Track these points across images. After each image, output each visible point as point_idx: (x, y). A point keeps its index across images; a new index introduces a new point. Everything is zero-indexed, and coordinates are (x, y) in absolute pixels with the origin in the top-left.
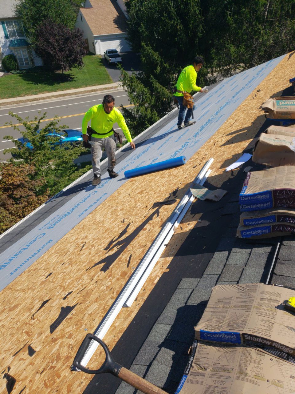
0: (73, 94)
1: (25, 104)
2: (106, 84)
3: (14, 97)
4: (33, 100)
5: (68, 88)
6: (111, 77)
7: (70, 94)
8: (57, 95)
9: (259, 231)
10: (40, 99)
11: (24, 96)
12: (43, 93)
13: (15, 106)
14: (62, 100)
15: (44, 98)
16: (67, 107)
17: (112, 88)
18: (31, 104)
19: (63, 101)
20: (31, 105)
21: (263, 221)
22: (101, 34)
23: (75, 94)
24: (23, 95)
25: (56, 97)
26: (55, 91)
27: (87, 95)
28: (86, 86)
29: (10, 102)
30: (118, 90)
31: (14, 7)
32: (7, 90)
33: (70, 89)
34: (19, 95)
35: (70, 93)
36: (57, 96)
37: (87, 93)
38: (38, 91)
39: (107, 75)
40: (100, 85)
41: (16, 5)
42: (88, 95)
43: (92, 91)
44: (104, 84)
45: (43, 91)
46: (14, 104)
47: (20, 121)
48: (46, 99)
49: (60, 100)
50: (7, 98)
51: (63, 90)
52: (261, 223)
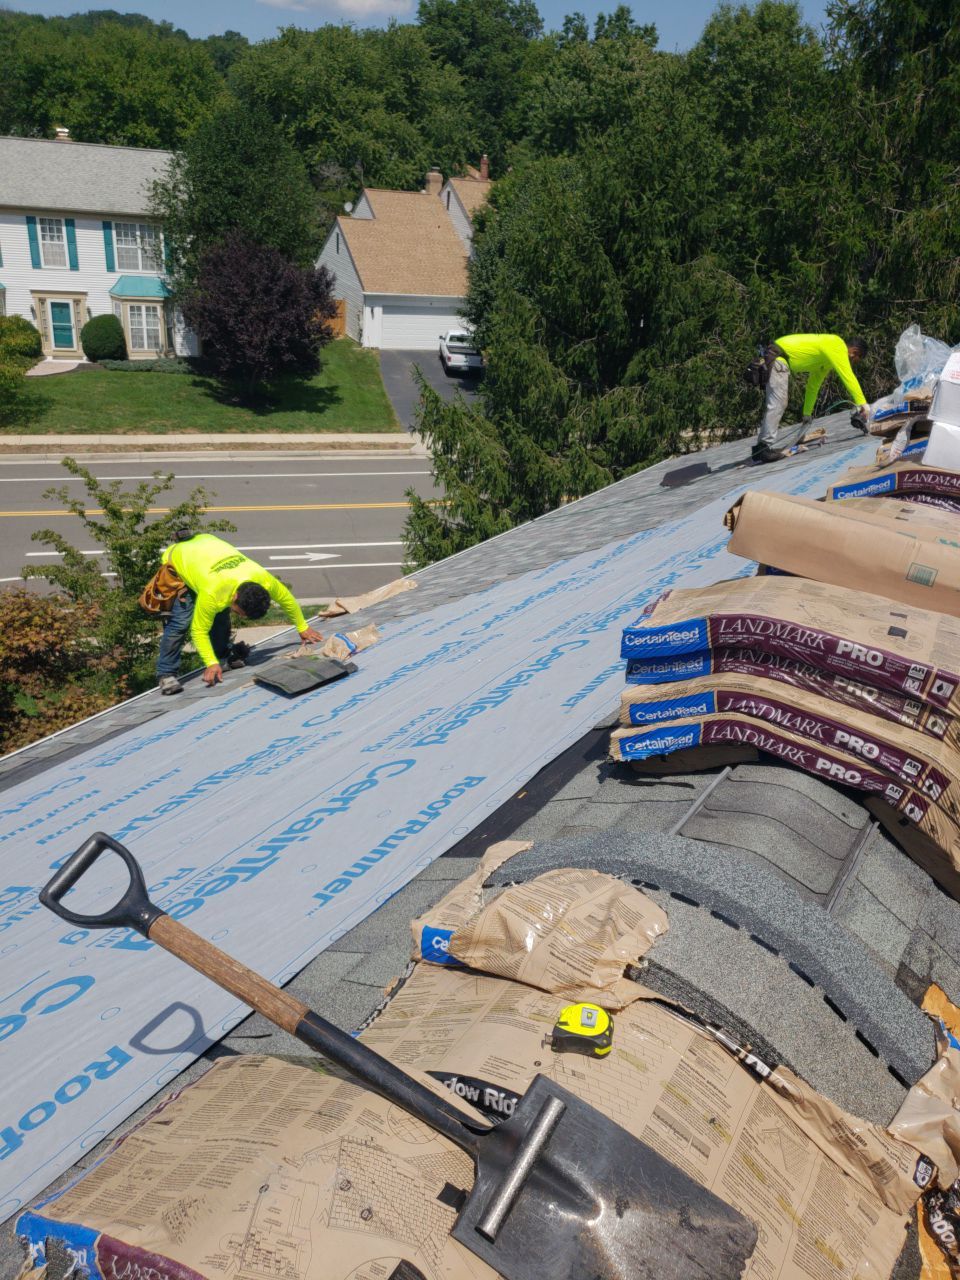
0: (272, 446)
1: (121, 457)
2: (379, 432)
3: (93, 433)
4: (149, 448)
5: (263, 429)
6: (396, 416)
7: (262, 446)
8: (222, 444)
9: (669, 740)
10: (169, 447)
11: (125, 433)
12: (183, 433)
13: (92, 458)
14: (235, 459)
15: (181, 447)
16: (247, 483)
17: (394, 446)
18: (141, 458)
19: (238, 463)
20: (138, 461)
21: (680, 710)
22: (387, 290)
23: (280, 446)
24: (121, 431)
25: (221, 449)
26: (221, 432)
27: (315, 455)
28: (318, 431)
29: (79, 445)
30: (411, 454)
31: (146, 186)
32: (77, 410)
33: (267, 432)
34: (109, 428)
35: (263, 444)
36: (222, 447)
37: (316, 452)
38: (168, 423)
39: (387, 407)
40: (360, 432)
41: (155, 182)
42: (319, 455)
43: (333, 446)
44: (372, 432)
45: (185, 428)
46: (89, 451)
47: (91, 489)
48: (189, 450)
49: (229, 459)
50: (73, 433)
51: (243, 432)
52: (677, 717)
